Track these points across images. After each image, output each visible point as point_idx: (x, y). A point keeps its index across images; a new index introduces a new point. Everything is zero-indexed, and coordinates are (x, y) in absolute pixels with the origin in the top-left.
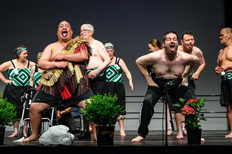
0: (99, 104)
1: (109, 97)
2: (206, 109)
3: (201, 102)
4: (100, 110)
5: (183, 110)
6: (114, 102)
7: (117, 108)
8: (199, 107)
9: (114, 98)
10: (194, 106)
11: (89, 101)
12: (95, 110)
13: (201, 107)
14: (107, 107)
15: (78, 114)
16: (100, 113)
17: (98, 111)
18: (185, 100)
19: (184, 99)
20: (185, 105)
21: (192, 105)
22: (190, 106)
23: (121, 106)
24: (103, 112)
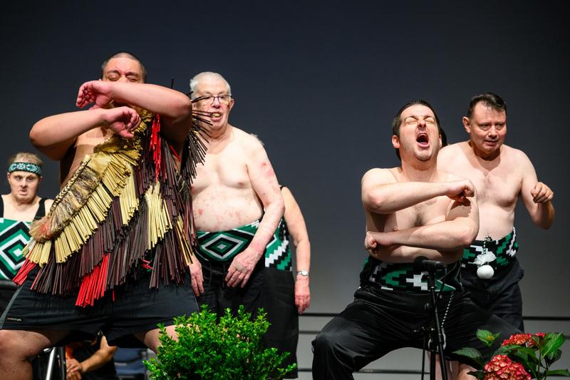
0: (207, 345)
1: (240, 319)
2: (567, 370)
3: (550, 345)
4: (208, 363)
5: (489, 370)
6: (258, 338)
7: (267, 358)
8: (543, 362)
9: (256, 324)
10: (526, 358)
11: (172, 331)
12: (192, 362)
13: (549, 361)
14: (233, 355)
15: (136, 369)
16: (207, 373)
17: (202, 368)
18: (497, 335)
19: (493, 333)
20: (497, 355)
21: (519, 353)
22: (513, 357)
23: (279, 353)
24: (218, 371)
